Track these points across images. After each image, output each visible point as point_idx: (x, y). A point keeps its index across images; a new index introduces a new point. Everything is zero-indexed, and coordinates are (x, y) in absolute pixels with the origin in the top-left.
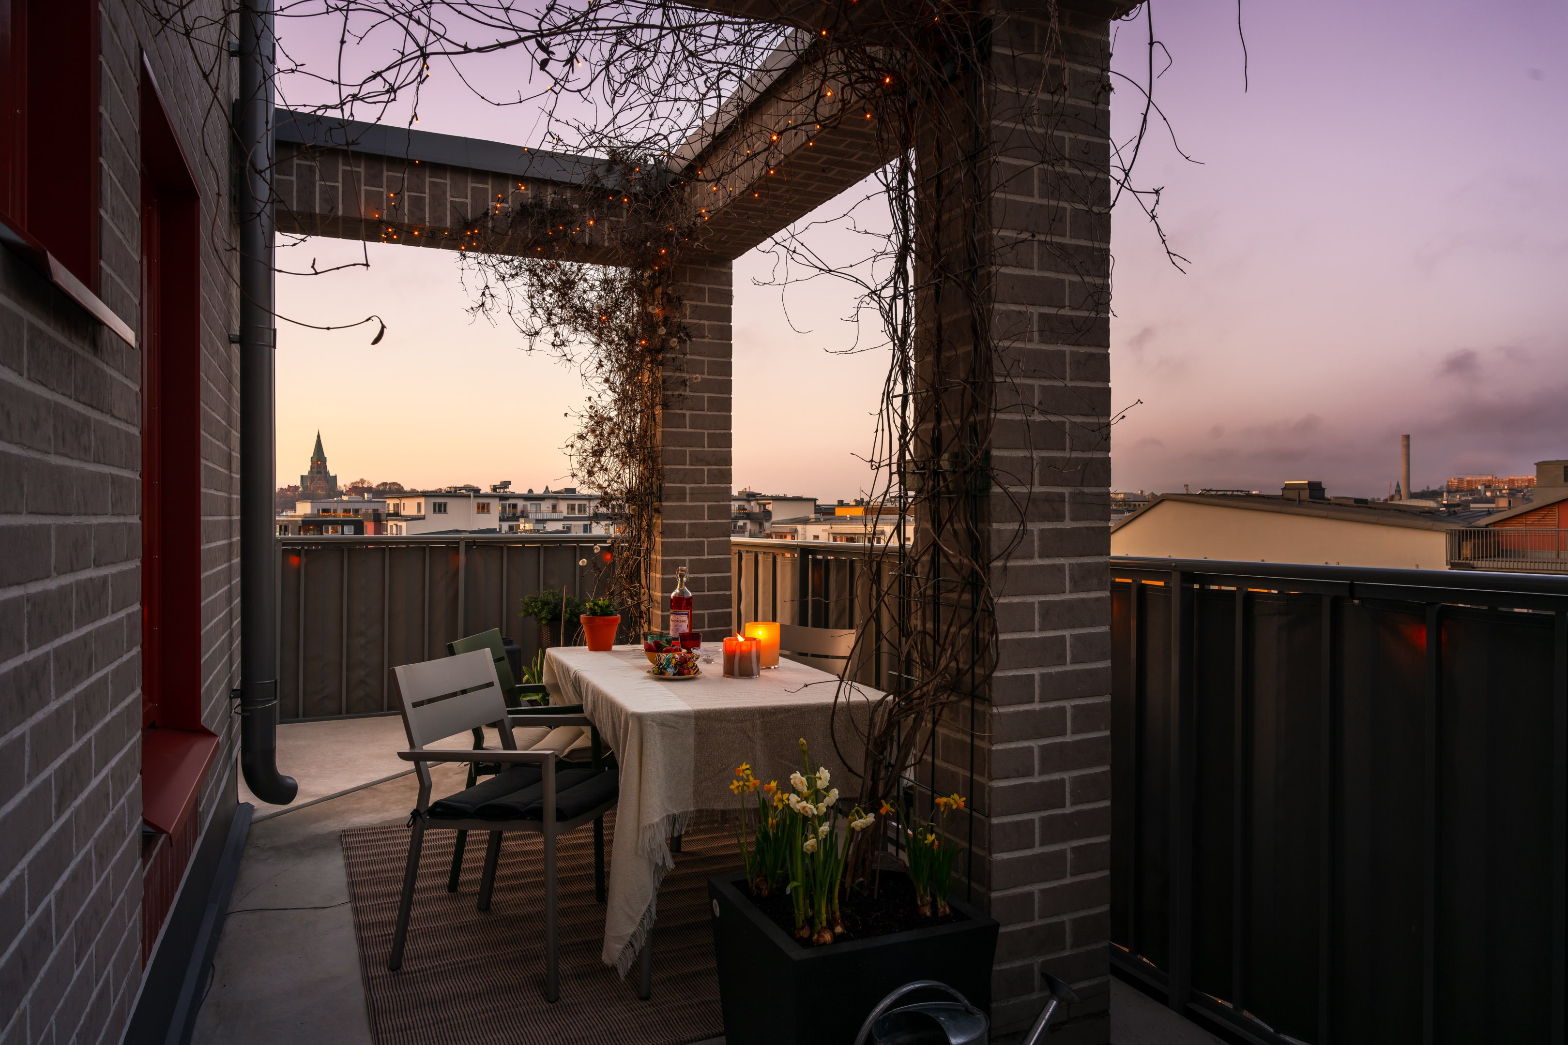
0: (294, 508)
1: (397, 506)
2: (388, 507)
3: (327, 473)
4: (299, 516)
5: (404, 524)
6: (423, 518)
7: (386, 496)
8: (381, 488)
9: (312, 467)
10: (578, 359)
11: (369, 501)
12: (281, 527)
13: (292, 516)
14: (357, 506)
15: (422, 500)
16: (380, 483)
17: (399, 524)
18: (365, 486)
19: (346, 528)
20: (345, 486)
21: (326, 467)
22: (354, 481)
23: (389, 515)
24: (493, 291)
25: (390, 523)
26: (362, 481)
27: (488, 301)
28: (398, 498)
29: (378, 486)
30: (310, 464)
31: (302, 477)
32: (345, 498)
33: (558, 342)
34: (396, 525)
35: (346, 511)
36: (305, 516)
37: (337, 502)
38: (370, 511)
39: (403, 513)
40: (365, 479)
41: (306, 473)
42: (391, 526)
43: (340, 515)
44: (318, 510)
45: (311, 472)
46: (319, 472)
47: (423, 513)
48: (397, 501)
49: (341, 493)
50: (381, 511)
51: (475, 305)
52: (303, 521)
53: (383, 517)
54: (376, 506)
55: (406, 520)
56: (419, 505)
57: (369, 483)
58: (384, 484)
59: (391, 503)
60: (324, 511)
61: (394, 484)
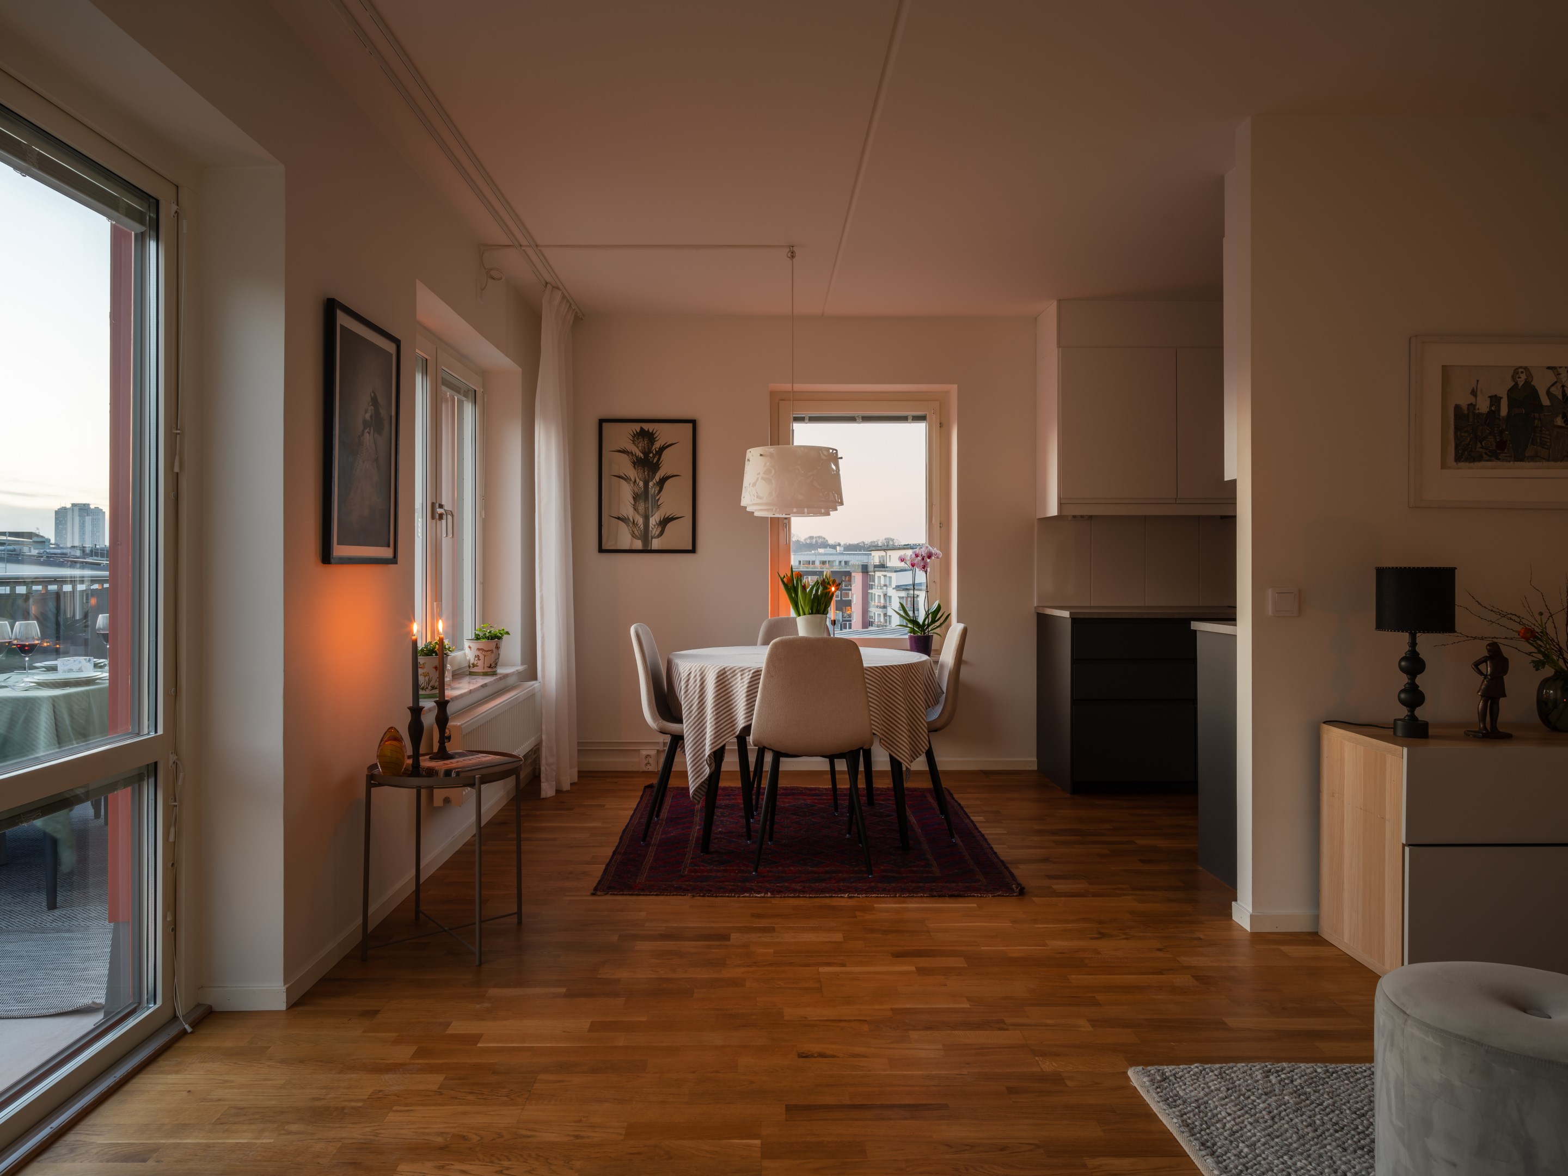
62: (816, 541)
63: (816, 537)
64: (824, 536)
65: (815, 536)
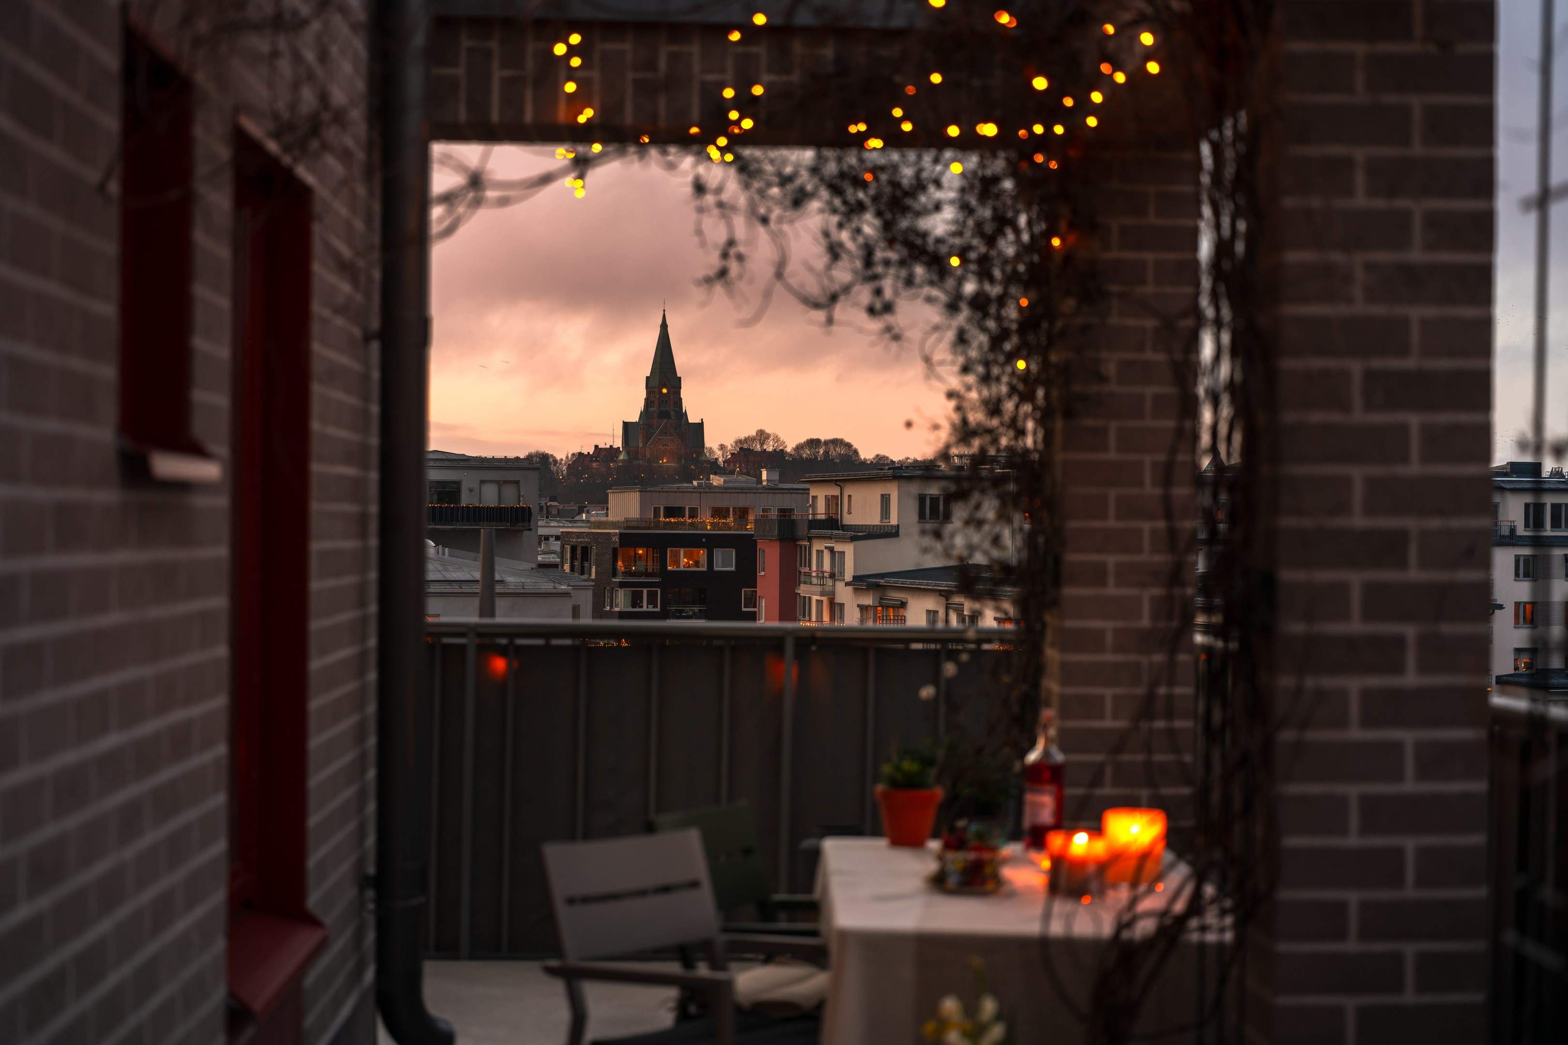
0: (603, 502)
1: (833, 502)
2: (814, 506)
3: (682, 416)
4: (614, 525)
5: (848, 549)
6: (892, 533)
7: (814, 477)
8: (806, 453)
9: (648, 402)
10: (914, 334)
11: (772, 489)
12: (574, 549)
13: (599, 525)
14: (742, 501)
15: (893, 490)
16: (802, 440)
17: (838, 547)
18: (770, 447)
19: (718, 554)
20: (722, 447)
21: (679, 401)
22: (743, 435)
23: (815, 524)
24: (742, 249)
25: (817, 546)
26: (762, 436)
27: (734, 267)
28: (837, 482)
29: (799, 448)
30: (643, 394)
31: (626, 425)
32: (717, 481)
33: (878, 306)
34: (831, 550)
35: (719, 512)
36: (628, 523)
37: (699, 491)
38: (774, 514)
39: (849, 520)
40: (768, 431)
41: (635, 418)
42: (820, 553)
43: (707, 521)
44: (656, 511)
45: (644, 414)
46: (663, 415)
47: (894, 520)
48: (834, 491)
49: (714, 467)
50: (797, 515)
51: (711, 273)
52: (621, 535)
53: (802, 531)
54: (786, 501)
55: (853, 539)
56: (885, 500)
57: (777, 439)
58: (813, 443)
59: (821, 495)
60: (671, 511)
61: (836, 442)
62: (826, 453)
63: (827, 443)
64: (847, 440)
65: (823, 439)
